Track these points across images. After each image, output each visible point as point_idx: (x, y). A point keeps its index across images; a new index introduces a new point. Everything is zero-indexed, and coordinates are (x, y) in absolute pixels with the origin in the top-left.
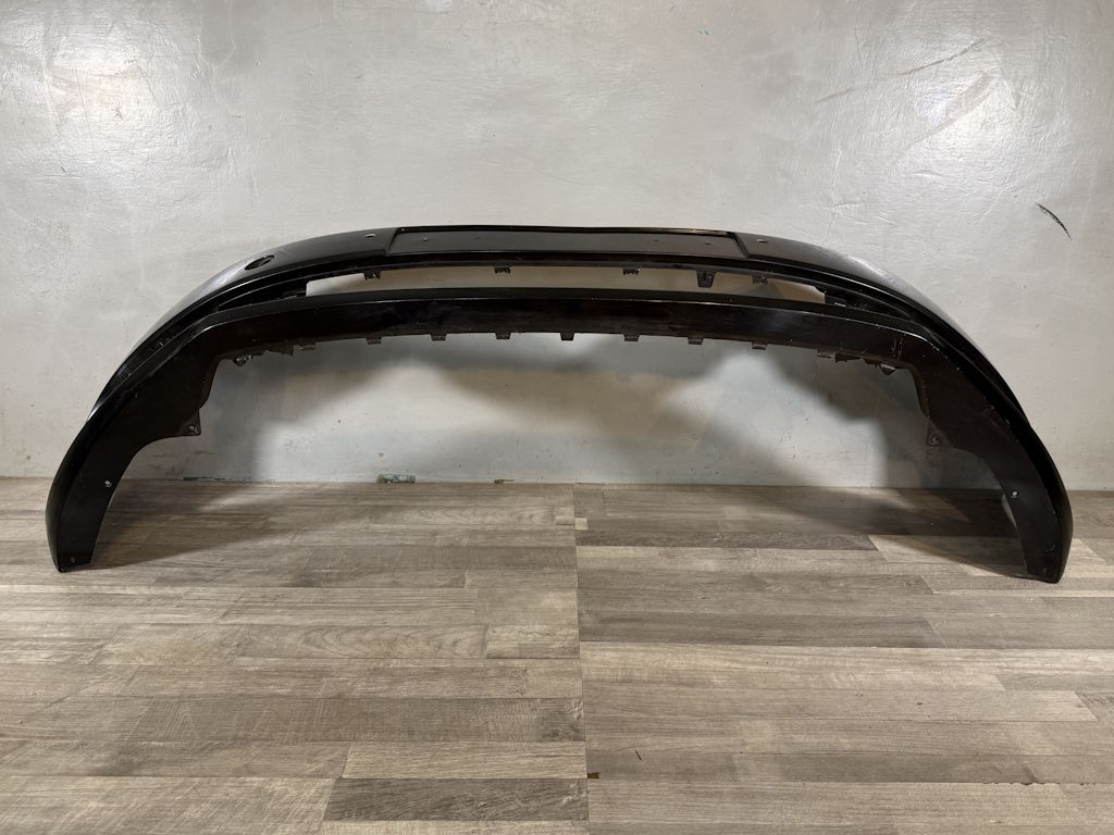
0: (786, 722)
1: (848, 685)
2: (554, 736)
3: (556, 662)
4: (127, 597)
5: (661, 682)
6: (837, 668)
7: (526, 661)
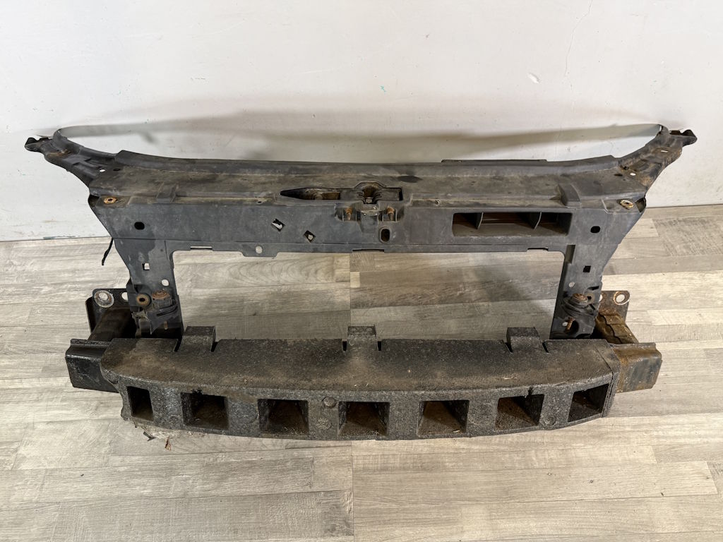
0: (494, 505)
1: (543, 464)
2: (332, 531)
3: (335, 450)
4: (26, 391)
5: (408, 468)
6: (538, 444)
7: (313, 450)
